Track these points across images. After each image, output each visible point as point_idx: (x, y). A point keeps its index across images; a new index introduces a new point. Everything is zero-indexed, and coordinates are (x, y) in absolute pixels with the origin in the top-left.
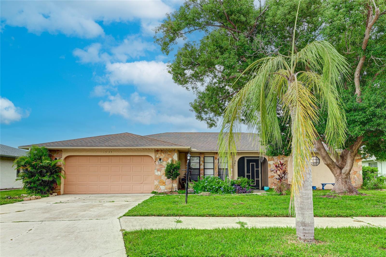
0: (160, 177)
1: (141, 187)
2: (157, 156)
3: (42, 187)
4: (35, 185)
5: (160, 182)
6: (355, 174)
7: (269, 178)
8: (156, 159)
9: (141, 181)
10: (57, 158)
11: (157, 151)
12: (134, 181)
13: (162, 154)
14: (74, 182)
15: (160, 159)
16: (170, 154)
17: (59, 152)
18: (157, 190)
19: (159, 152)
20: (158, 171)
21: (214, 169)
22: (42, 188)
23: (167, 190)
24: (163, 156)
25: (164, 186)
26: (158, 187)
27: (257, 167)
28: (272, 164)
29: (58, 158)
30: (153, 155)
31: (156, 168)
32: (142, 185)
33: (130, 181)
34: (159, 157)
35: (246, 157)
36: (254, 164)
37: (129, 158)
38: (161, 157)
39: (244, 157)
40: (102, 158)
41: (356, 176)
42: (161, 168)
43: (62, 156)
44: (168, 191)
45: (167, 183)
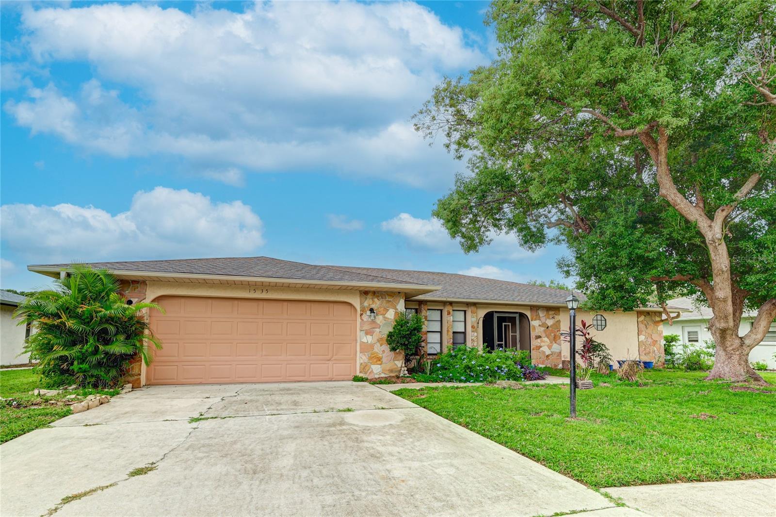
0: (372, 346)
1: (328, 366)
2: (366, 304)
3: (101, 371)
4: (84, 366)
5: (370, 358)
6: (654, 345)
7: (533, 349)
8: (363, 310)
9: (328, 355)
10: (132, 299)
11: (365, 293)
12: (313, 355)
13: (376, 300)
14: (175, 356)
15: (372, 310)
16: (390, 301)
17: (139, 285)
18: (366, 373)
19: (369, 296)
20: (367, 333)
21: (441, 332)
22: (102, 374)
23: (385, 374)
24: (376, 304)
25: (380, 366)
26: (367, 368)
27: (514, 331)
28: (538, 325)
29: (136, 300)
30: (356, 301)
31: (364, 329)
32: (330, 362)
33: (305, 355)
34: (369, 305)
35: (496, 312)
36: (509, 325)
37: (303, 305)
38: (373, 306)
39: (493, 312)
40: (241, 303)
41: (656, 349)
42: (374, 328)
43: (147, 296)
44: (387, 376)
45: (384, 360)
